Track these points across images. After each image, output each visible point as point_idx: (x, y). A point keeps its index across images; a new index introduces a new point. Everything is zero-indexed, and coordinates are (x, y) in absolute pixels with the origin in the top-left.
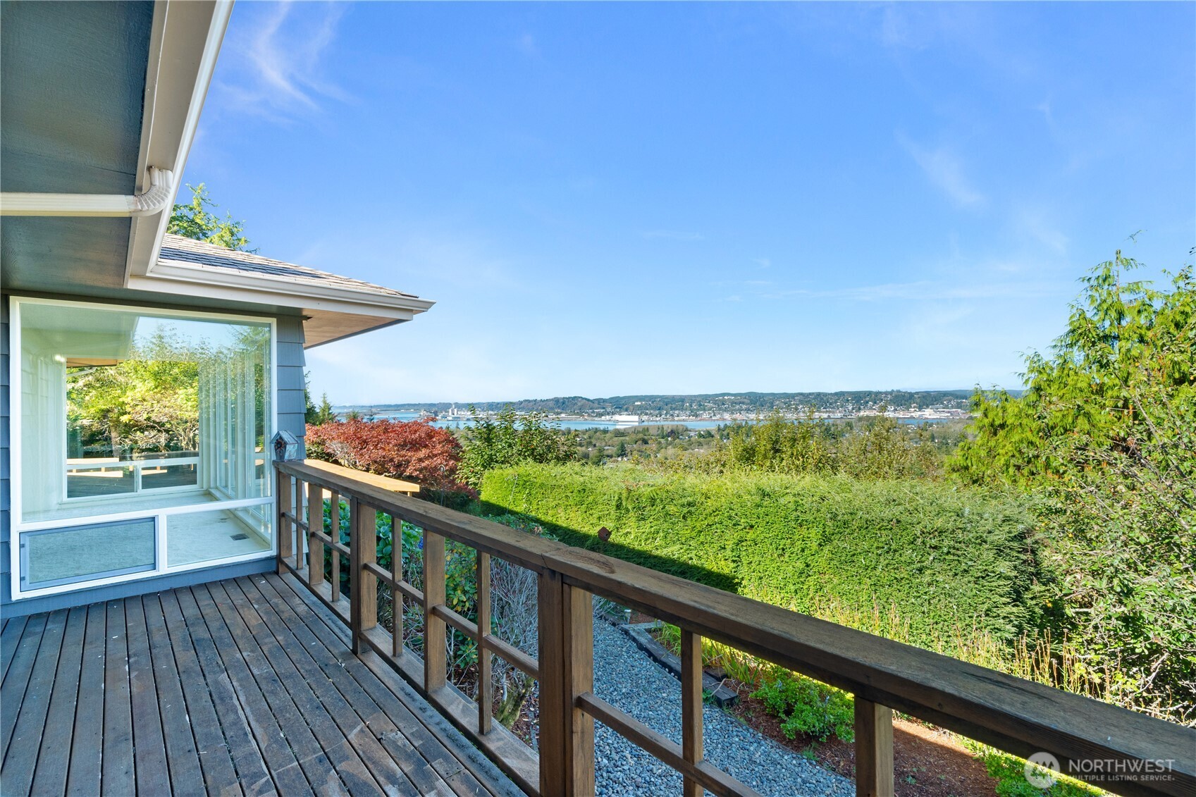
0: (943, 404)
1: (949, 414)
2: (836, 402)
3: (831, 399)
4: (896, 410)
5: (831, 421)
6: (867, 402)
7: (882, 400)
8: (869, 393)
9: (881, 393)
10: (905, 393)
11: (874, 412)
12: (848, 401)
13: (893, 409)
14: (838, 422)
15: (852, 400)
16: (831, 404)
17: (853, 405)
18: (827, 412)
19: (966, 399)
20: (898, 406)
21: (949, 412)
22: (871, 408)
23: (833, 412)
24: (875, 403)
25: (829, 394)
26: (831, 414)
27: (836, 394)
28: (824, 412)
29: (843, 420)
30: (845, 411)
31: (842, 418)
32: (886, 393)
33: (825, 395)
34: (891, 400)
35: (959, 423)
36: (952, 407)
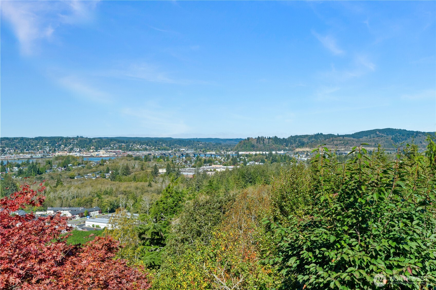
0: (110, 146)
1: (115, 154)
2: (36, 145)
3: (32, 142)
4: (80, 151)
5: (35, 161)
6: (60, 145)
7: (71, 143)
8: (61, 139)
9: (70, 138)
10: (87, 138)
11: (66, 152)
12: (46, 144)
13: (78, 150)
14: (40, 161)
15: (49, 143)
16: (32, 147)
17: (50, 148)
18: (29, 153)
19: (124, 143)
20: (82, 148)
21: (114, 152)
22: (63, 150)
23: (35, 153)
24: (66, 146)
25: (30, 139)
26: (33, 155)
27: (36, 139)
28: (27, 153)
29: (44, 159)
30: (44, 152)
31: (42, 158)
32: (74, 138)
33: (28, 139)
34: (77, 144)
35: (122, 159)
36: (116, 149)
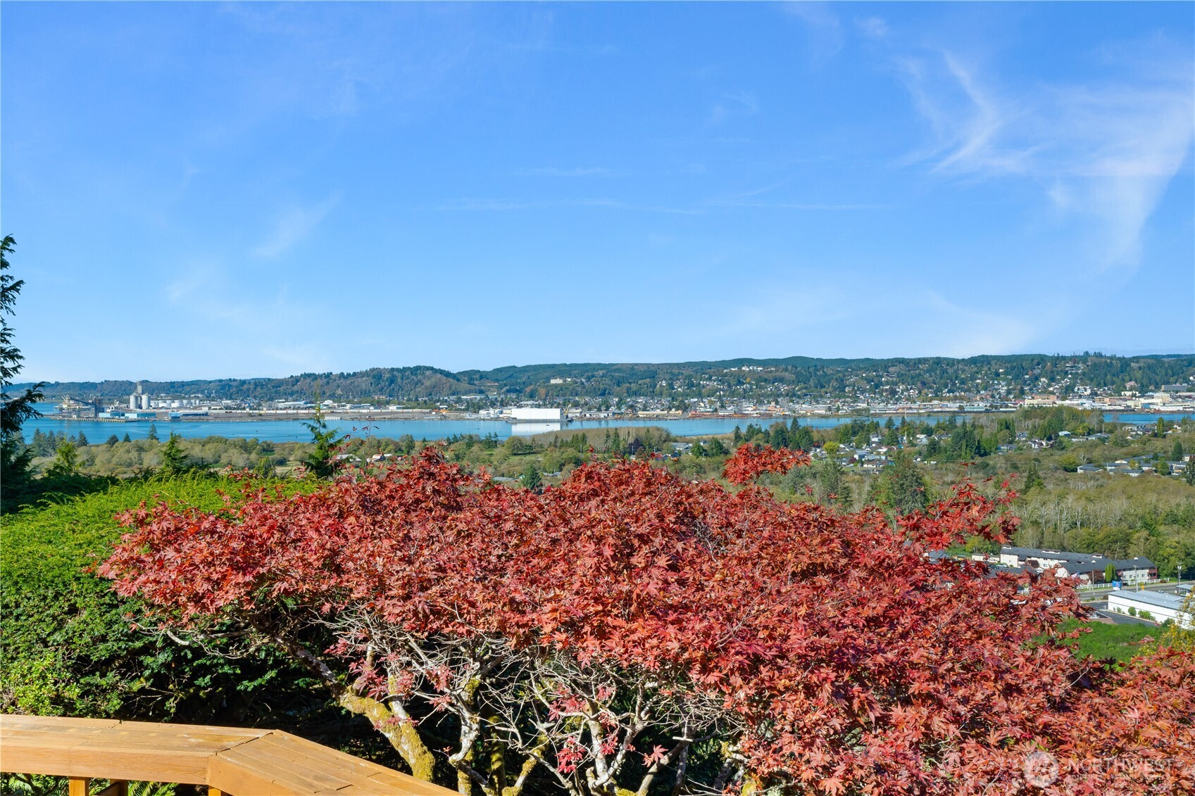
0: (1187, 381)
2: (973, 378)
3: (963, 371)
4: (1094, 394)
5: (969, 419)
6: (1037, 378)
7: (1066, 373)
8: (1041, 360)
9: (1064, 358)
10: (1112, 358)
11: (1053, 398)
12: (998, 375)
13: (1089, 392)
14: (983, 420)
15: (1006, 373)
16: (963, 382)
17: (1008, 385)
18: (955, 399)
20: (1099, 386)
22: (1045, 392)
23: (969, 400)
24: (1052, 379)
25: (959, 361)
26: (964, 404)
27: (973, 361)
28: (949, 400)
29: (992, 416)
30: (993, 396)
31: (987, 411)
32: (1075, 359)
33: (952, 362)
34: (1084, 374)
